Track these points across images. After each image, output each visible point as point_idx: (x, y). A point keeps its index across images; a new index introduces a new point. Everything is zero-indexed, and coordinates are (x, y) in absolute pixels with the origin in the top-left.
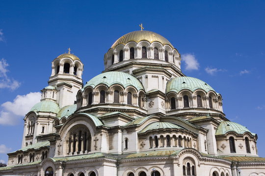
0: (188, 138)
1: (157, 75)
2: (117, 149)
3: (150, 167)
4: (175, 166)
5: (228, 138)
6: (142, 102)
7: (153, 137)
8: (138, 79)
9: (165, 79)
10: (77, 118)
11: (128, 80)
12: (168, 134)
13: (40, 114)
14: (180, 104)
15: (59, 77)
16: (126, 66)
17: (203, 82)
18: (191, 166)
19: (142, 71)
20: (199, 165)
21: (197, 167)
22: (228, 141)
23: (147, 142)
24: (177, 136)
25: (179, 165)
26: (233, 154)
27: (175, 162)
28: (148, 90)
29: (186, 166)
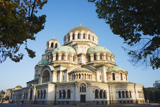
0: (90, 74)
1: (82, 46)
2: (59, 80)
3: (67, 88)
4: (76, 87)
5: (112, 73)
6: (75, 59)
7: (74, 75)
8: (74, 48)
9: (86, 48)
10: (46, 67)
11: (68, 49)
12: (80, 73)
13: (40, 66)
14: (92, 59)
15: (49, 49)
16: (70, 43)
17: (103, 47)
18: (84, 87)
19: (76, 45)
20: (87, 87)
21: (86, 88)
22: (112, 75)
23: (71, 77)
24: (84, 74)
25: (78, 87)
26: (114, 81)
27: (76, 85)
28: (78, 53)
29: (82, 87)
